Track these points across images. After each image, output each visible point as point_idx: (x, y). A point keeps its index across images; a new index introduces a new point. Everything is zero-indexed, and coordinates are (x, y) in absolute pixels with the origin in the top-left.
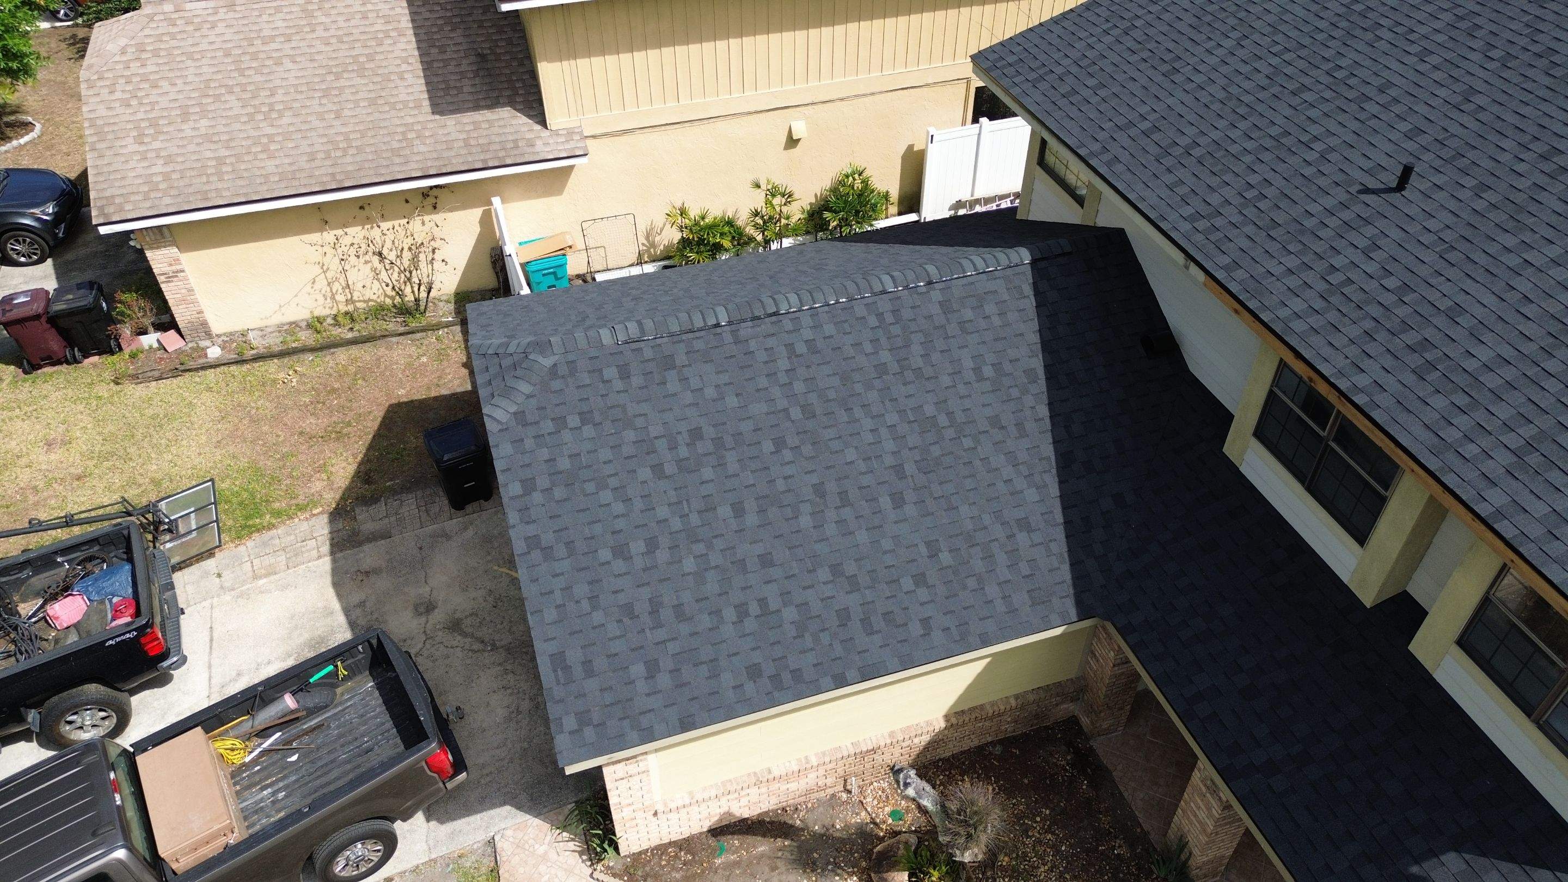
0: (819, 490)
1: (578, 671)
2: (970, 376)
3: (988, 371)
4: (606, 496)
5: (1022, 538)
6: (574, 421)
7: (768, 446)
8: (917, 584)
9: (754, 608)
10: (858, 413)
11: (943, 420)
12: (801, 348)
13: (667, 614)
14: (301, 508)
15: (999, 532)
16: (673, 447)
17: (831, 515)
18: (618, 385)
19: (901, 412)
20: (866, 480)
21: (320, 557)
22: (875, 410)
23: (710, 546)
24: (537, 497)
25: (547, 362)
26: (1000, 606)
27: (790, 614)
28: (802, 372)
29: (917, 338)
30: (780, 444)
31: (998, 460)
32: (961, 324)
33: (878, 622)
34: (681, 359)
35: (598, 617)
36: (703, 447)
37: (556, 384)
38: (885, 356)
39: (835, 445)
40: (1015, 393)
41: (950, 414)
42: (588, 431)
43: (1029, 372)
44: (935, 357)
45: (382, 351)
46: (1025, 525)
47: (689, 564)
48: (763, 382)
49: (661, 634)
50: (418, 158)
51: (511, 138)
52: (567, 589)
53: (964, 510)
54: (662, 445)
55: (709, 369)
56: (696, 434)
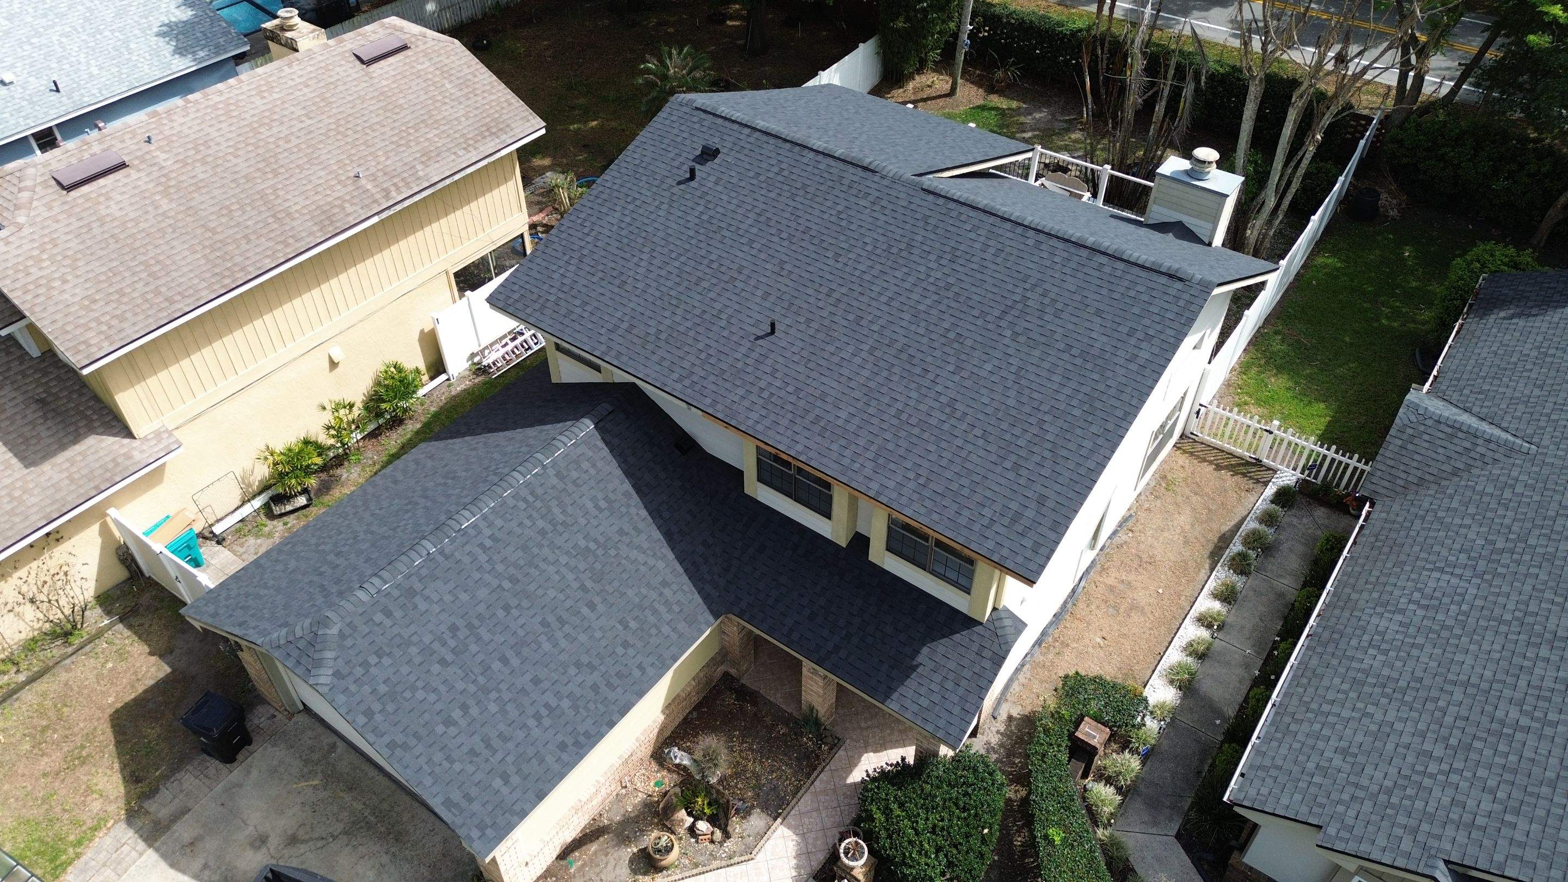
0: (544, 623)
1: (464, 804)
2: (594, 512)
3: (603, 504)
4: (420, 695)
5: (667, 592)
6: (373, 660)
7: (501, 613)
8: (625, 648)
9: (544, 712)
10: (543, 566)
11: (593, 546)
12: (488, 543)
13: (496, 743)
14: (95, 829)
15: (654, 595)
16: (444, 644)
17: (559, 634)
18: (388, 622)
19: (567, 553)
20: (569, 603)
21: (141, 854)
22: (551, 559)
23: (499, 691)
24: (378, 718)
25: (334, 631)
26: (674, 636)
27: (566, 703)
28: (496, 557)
29: (554, 503)
30: (507, 608)
31: (634, 554)
32: (574, 482)
33: (616, 681)
35: (457, 767)
36: (462, 634)
37: (349, 642)
38: (541, 523)
39: (540, 592)
40: (623, 510)
41: (595, 540)
42: (386, 661)
43: (626, 494)
44: (570, 510)
45: (64, 676)
46: (665, 584)
47: (493, 708)
48: (477, 576)
49: (499, 756)
50: (35, 509)
51: (108, 459)
52: (429, 761)
53: (630, 593)
54: (436, 645)
55: (439, 583)
56: (454, 629)
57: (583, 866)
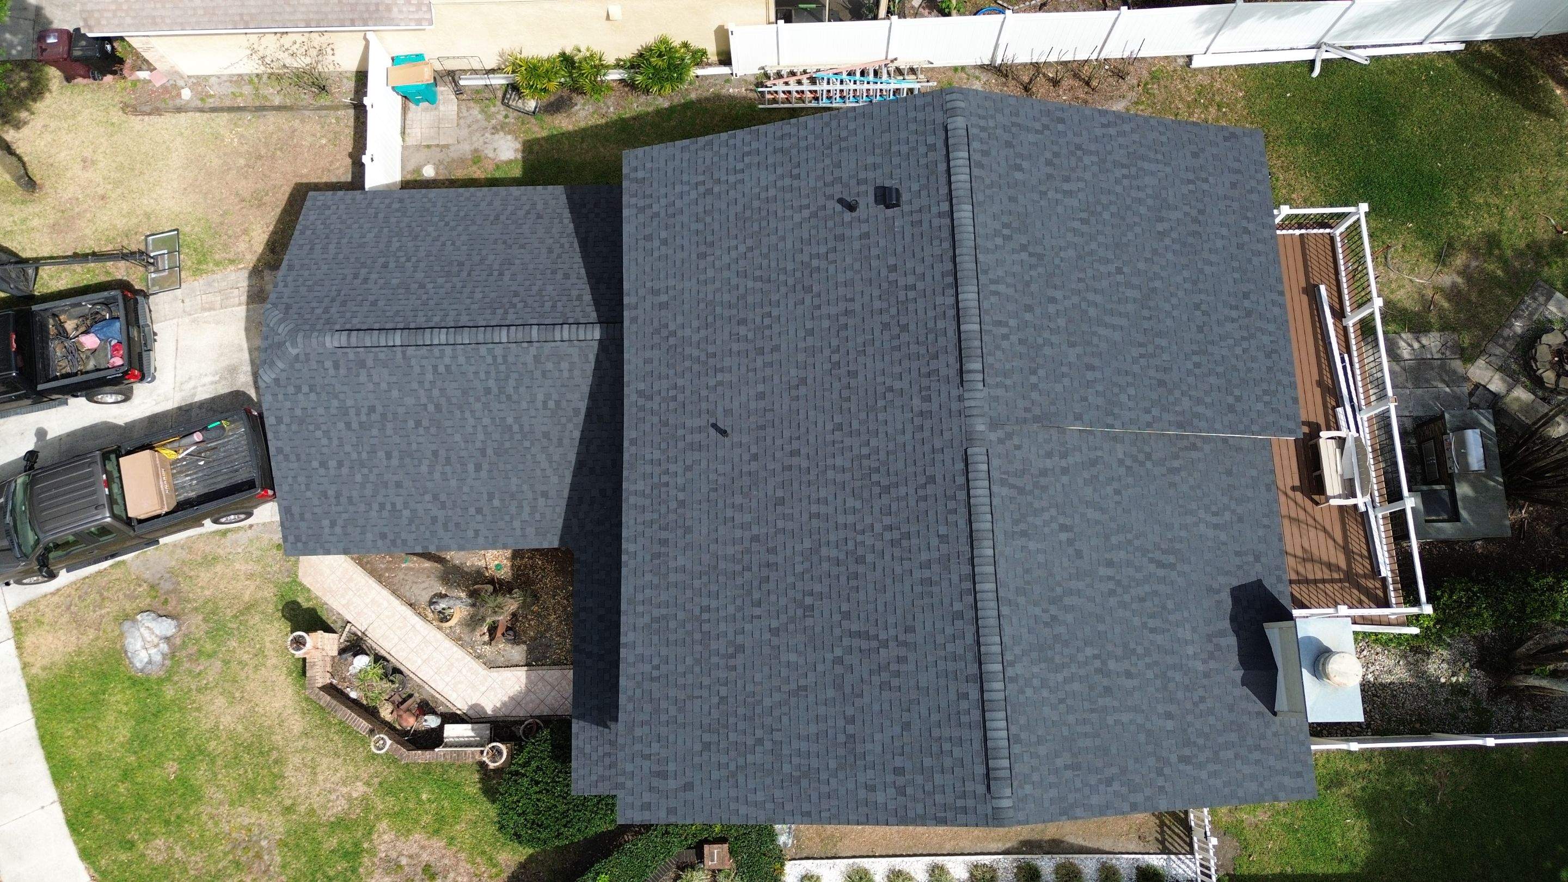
0: (435, 453)
1: (297, 517)
2: (539, 405)
3: (551, 404)
4: (319, 434)
5: (541, 502)
6: (305, 389)
7: (411, 424)
8: (477, 512)
9: (388, 507)
11: (516, 428)
12: (441, 369)
13: (343, 500)
15: (530, 495)
16: (358, 414)
17: (439, 468)
18: (332, 372)
19: (493, 419)
20: (463, 453)
21: (240, 304)
22: (477, 415)
23: (371, 472)
25: (294, 352)
26: (518, 532)
27: (406, 513)
28: (439, 383)
29: (514, 376)
30: (418, 424)
31: (542, 457)
32: (544, 374)
33: (451, 526)
34: (370, 363)
35: (309, 494)
36: (374, 417)
37: (298, 366)
38: (491, 383)
39: (449, 431)
40: (564, 420)
41: (521, 426)
42: (313, 396)
43: (576, 411)
44: (522, 390)
46: (545, 494)
47: (358, 478)
48: (415, 385)
49: (340, 509)
52: (295, 477)
53: (514, 480)
54: (352, 412)
55: (385, 372)
56: (372, 409)
57: (412, 569)
